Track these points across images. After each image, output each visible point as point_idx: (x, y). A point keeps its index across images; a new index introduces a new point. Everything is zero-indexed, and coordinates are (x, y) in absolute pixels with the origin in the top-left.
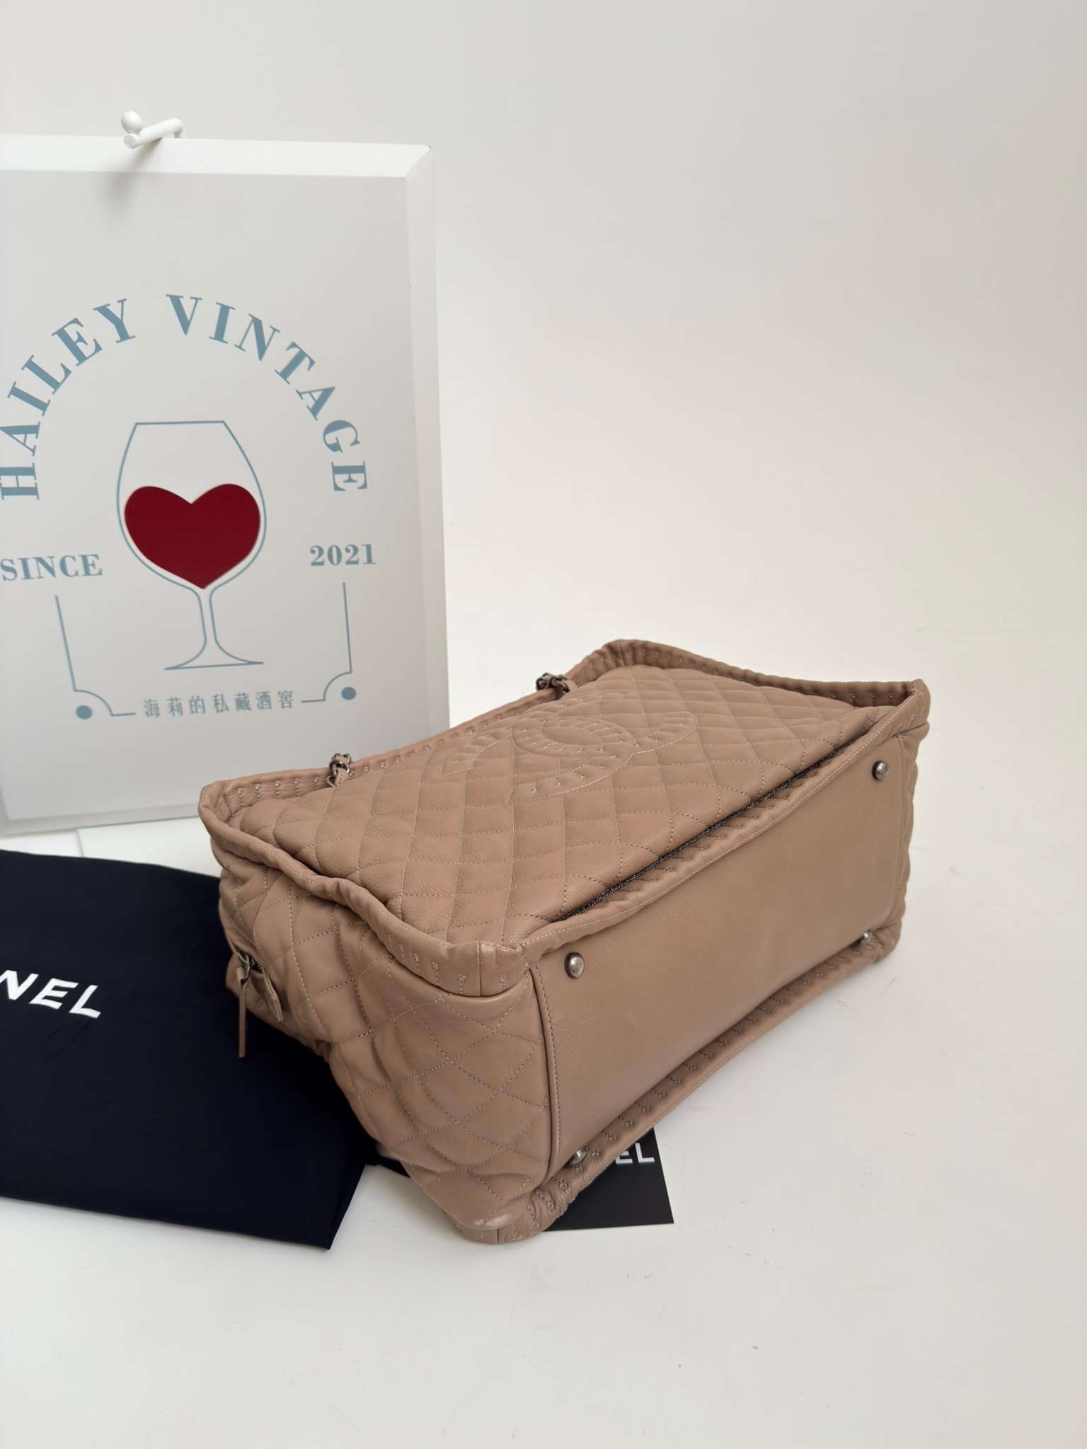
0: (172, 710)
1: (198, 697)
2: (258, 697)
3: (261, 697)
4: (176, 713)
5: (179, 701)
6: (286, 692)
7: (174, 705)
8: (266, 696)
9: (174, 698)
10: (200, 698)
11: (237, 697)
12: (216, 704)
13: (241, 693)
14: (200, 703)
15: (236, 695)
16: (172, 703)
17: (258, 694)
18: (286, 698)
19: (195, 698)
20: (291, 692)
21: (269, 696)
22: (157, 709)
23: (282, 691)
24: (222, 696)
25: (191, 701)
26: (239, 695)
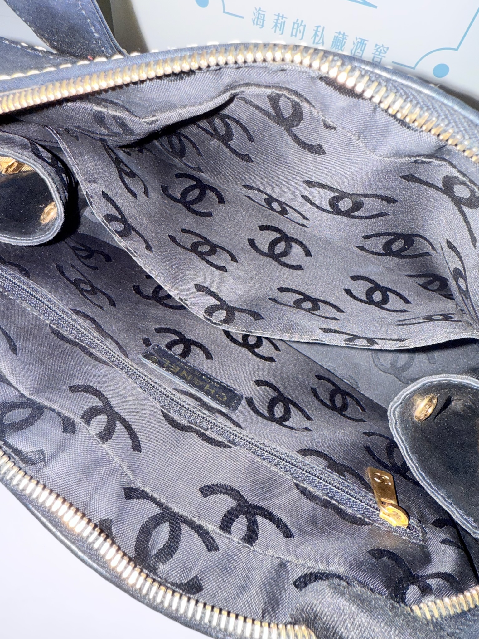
0: (276, 26)
1: (302, 21)
2: (356, 42)
3: (358, 42)
4: (278, 29)
5: (284, 19)
6: (383, 45)
7: (279, 22)
8: (363, 43)
9: (281, 15)
10: (303, 24)
11: (337, 35)
12: (316, 35)
13: (342, 33)
14: (302, 28)
15: (336, 32)
16: (277, 20)
17: (357, 39)
18: (380, 52)
19: (299, 22)
20: (388, 49)
21: (366, 44)
22: (264, 20)
23: (380, 44)
24: (324, 28)
25: (294, 23)
26: (340, 33)
